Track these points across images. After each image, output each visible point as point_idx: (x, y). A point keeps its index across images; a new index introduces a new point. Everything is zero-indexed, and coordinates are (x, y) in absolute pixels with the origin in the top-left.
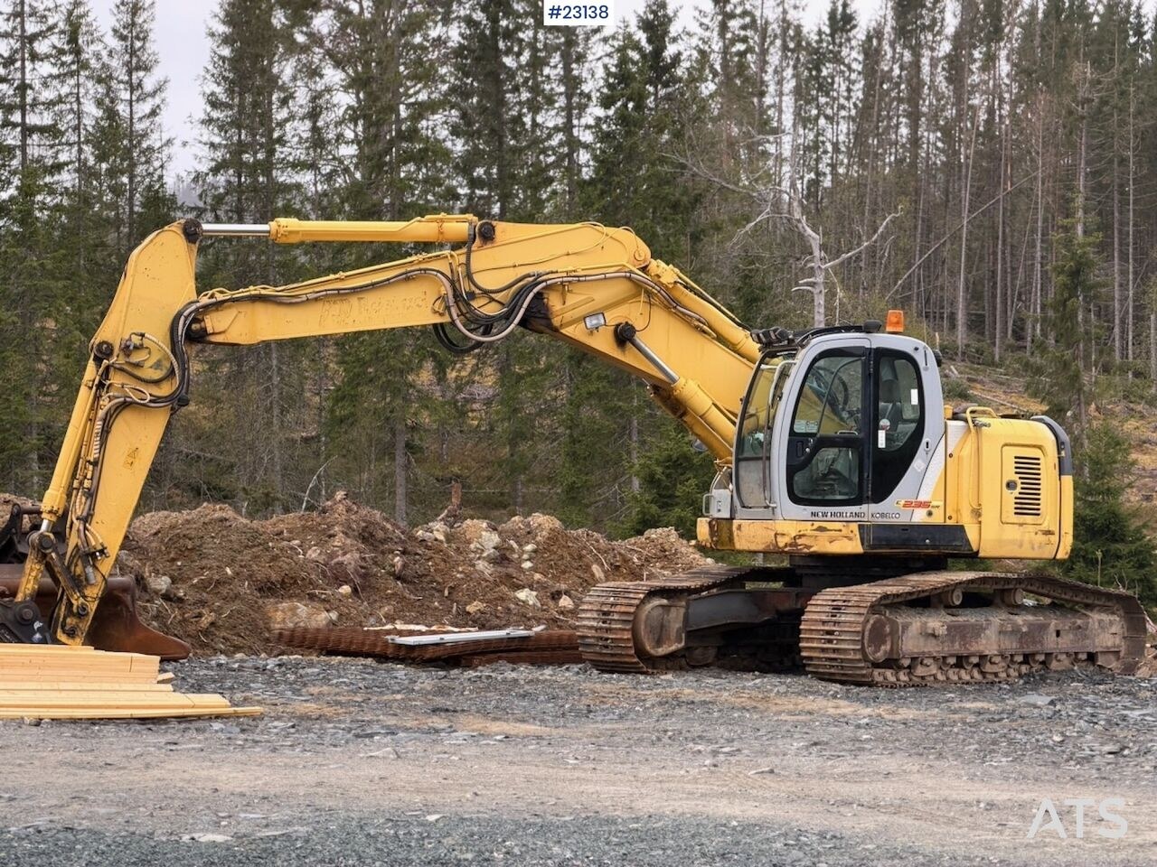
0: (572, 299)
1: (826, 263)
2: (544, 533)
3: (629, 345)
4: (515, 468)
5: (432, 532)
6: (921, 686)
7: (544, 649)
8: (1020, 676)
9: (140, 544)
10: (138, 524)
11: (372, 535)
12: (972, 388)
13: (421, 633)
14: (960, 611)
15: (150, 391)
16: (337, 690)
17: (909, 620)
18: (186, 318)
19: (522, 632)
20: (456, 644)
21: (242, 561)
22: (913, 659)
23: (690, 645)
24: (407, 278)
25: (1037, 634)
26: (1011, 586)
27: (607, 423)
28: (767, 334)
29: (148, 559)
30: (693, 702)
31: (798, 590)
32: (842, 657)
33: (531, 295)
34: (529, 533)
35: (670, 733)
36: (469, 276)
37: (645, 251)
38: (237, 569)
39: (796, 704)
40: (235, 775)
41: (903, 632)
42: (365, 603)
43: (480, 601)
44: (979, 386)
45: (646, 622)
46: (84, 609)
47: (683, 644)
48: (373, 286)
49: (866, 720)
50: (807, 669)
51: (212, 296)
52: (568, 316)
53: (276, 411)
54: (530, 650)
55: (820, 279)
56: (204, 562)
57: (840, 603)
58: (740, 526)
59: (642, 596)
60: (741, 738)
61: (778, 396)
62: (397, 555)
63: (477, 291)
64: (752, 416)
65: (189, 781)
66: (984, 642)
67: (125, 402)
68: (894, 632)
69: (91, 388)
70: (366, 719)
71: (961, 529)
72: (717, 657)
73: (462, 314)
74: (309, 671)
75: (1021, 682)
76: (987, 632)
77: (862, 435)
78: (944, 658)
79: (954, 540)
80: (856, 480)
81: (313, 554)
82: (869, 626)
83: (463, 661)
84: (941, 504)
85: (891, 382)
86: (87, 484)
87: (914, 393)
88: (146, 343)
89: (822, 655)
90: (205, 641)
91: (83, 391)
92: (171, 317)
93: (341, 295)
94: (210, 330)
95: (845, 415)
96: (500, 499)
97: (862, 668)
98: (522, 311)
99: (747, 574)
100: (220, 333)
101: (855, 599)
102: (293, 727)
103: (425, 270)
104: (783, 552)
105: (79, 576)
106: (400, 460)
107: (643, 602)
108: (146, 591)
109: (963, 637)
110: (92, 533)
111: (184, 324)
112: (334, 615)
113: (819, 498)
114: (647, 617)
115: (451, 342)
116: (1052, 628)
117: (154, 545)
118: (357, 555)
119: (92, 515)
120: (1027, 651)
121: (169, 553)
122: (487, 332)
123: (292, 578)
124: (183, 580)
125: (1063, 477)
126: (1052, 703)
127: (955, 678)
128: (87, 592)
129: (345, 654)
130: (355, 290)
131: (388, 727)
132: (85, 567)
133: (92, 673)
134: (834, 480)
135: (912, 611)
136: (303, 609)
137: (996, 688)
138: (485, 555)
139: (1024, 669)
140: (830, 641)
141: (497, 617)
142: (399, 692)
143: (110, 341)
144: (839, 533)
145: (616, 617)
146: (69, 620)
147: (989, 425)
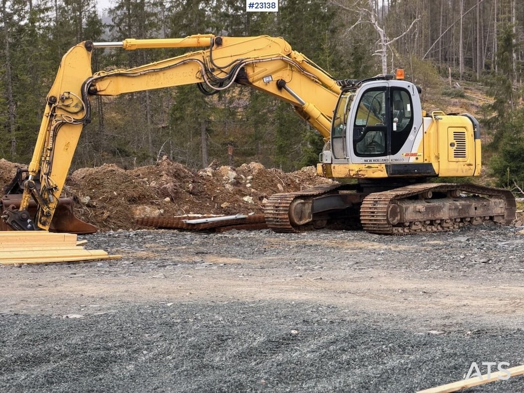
0: (257, 70)
1: (387, 42)
2: (256, 171)
3: (283, 89)
4: (257, 138)
5: (206, 172)
6: (414, 234)
7: (252, 223)
8: (459, 228)
9: (76, 182)
10: (75, 174)
11: (179, 175)
12: (466, 92)
13: (199, 218)
14: (432, 201)
15: (73, 117)
16: (158, 245)
17: (408, 206)
18: (88, 85)
19: (242, 216)
20: (213, 222)
21: (121, 188)
22: (411, 223)
23: (315, 219)
24: (184, 63)
25: (466, 209)
26: (454, 189)
27: (295, 117)
28: (343, 82)
29: (80, 189)
30: (311, 246)
31: (361, 194)
32: (379, 223)
33: (239, 69)
34: (249, 171)
35: (296, 260)
36: (211, 61)
37: (289, 47)
38: (119, 192)
39: (355, 245)
40: (92, 288)
41: (405, 211)
42: (177, 205)
43: (227, 202)
44: (469, 91)
45: (294, 210)
46: (49, 213)
47: (311, 219)
48: (169, 67)
49: (383, 251)
50: (364, 228)
51: (99, 74)
52: (256, 77)
53: (149, 116)
54: (246, 224)
55: (384, 50)
56: (104, 190)
57: (377, 200)
58: (334, 167)
59: (292, 199)
60: (326, 261)
61: (348, 109)
62: (190, 183)
63: (215, 68)
64: (338, 118)
65: (72, 292)
66: (442, 213)
67: (63, 122)
68: (401, 211)
69: (48, 117)
70: (167, 258)
71: (431, 165)
72: (328, 224)
73: (209, 78)
74: (148, 236)
75: (459, 230)
76: (444, 209)
77: (386, 125)
78: (425, 221)
79: (428, 170)
80: (384, 145)
81: (153, 184)
82: (390, 209)
83: (217, 230)
84: (422, 154)
85: (399, 101)
86: (48, 159)
87: (409, 106)
88: (71, 96)
89: (370, 222)
90: (105, 224)
91: (44, 118)
92: (80, 88)
93: (155, 72)
94: (98, 90)
95: (380, 116)
96: (252, 151)
97: (387, 227)
98: (235, 76)
99: (339, 187)
100: (103, 91)
101: (384, 197)
102: (132, 263)
103: (192, 59)
104: (353, 178)
105: (46, 199)
106: (204, 136)
107: (293, 201)
108: (79, 203)
109: (433, 212)
110: (51, 180)
111: (87, 87)
112: (162, 211)
113: (369, 153)
114: (295, 208)
115: (205, 91)
116: (473, 207)
117: (82, 183)
118: (172, 184)
119: (51, 172)
120: (462, 217)
121: (89, 186)
122: (221, 86)
123: (143, 195)
124: (96, 198)
125: (476, 140)
126: (468, 240)
127: (430, 230)
128: (50, 206)
129: (165, 228)
130: (161, 70)
131: (174, 262)
132: (48, 195)
133: (48, 243)
134: (374, 145)
135: (410, 202)
136: (148, 209)
137: (447, 234)
138: (230, 181)
139: (461, 225)
140: (373, 216)
141: (235, 209)
142: (185, 245)
143: (55, 96)
144: (377, 169)
145: (281, 209)
146: (42, 218)
147: (442, 119)
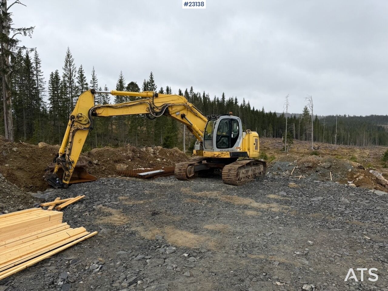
0: (173, 109)
2: (160, 149)
3: (184, 118)
4: (148, 137)
5: (143, 149)
11: (134, 151)
15: (83, 126)
17: (240, 171)
18: (91, 110)
22: (241, 178)
24: (141, 104)
25: (255, 170)
28: (210, 116)
32: (231, 180)
33: (166, 108)
34: (158, 149)
36: (153, 104)
37: (186, 100)
38: (110, 158)
41: (240, 173)
43: (152, 161)
46: (69, 175)
47: (194, 174)
48: (134, 105)
51: (98, 106)
52: (173, 112)
56: (104, 157)
57: (230, 169)
58: (205, 152)
61: (214, 128)
62: (138, 154)
63: (155, 107)
64: (207, 131)
66: (249, 173)
67: (78, 129)
69: (70, 126)
71: (246, 152)
73: (152, 111)
76: (250, 171)
77: (229, 135)
78: (245, 177)
79: (245, 154)
80: (228, 144)
81: (124, 154)
82: (236, 174)
84: (242, 148)
86: (69, 147)
87: (238, 127)
88: (83, 116)
89: (227, 179)
90: (103, 173)
91: (68, 126)
92: (89, 110)
93: (127, 106)
94: (97, 113)
97: (235, 182)
98: (164, 111)
100: (100, 114)
101: (233, 168)
103: (144, 102)
104: (216, 158)
105: (68, 167)
107: (187, 167)
108: (91, 164)
110: (70, 158)
111: (91, 112)
112: (128, 166)
114: (188, 170)
115: (150, 117)
116: (257, 169)
118: (132, 154)
119: (71, 154)
120: (254, 173)
121: (98, 156)
122: (156, 115)
123: (120, 159)
124: (100, 161)
128: (70, 171)
129: (129, 176)
130: (130, 106)
136: (122, 165)
138: (152, 153)
140: (229, 177)
141: (155, 164)
143: (74, 115)
144: (225, 154)
145: (182, 170)
146: (65, 177)
147: (252, 133)
